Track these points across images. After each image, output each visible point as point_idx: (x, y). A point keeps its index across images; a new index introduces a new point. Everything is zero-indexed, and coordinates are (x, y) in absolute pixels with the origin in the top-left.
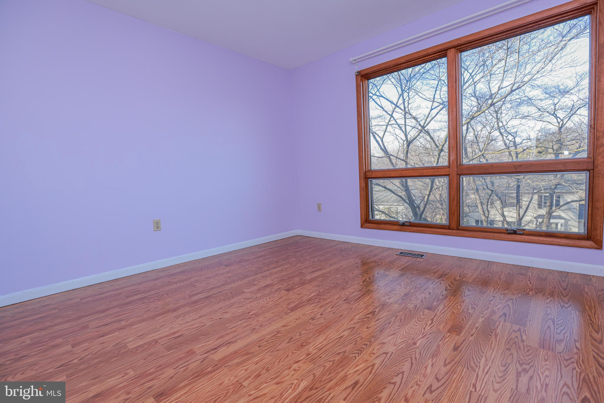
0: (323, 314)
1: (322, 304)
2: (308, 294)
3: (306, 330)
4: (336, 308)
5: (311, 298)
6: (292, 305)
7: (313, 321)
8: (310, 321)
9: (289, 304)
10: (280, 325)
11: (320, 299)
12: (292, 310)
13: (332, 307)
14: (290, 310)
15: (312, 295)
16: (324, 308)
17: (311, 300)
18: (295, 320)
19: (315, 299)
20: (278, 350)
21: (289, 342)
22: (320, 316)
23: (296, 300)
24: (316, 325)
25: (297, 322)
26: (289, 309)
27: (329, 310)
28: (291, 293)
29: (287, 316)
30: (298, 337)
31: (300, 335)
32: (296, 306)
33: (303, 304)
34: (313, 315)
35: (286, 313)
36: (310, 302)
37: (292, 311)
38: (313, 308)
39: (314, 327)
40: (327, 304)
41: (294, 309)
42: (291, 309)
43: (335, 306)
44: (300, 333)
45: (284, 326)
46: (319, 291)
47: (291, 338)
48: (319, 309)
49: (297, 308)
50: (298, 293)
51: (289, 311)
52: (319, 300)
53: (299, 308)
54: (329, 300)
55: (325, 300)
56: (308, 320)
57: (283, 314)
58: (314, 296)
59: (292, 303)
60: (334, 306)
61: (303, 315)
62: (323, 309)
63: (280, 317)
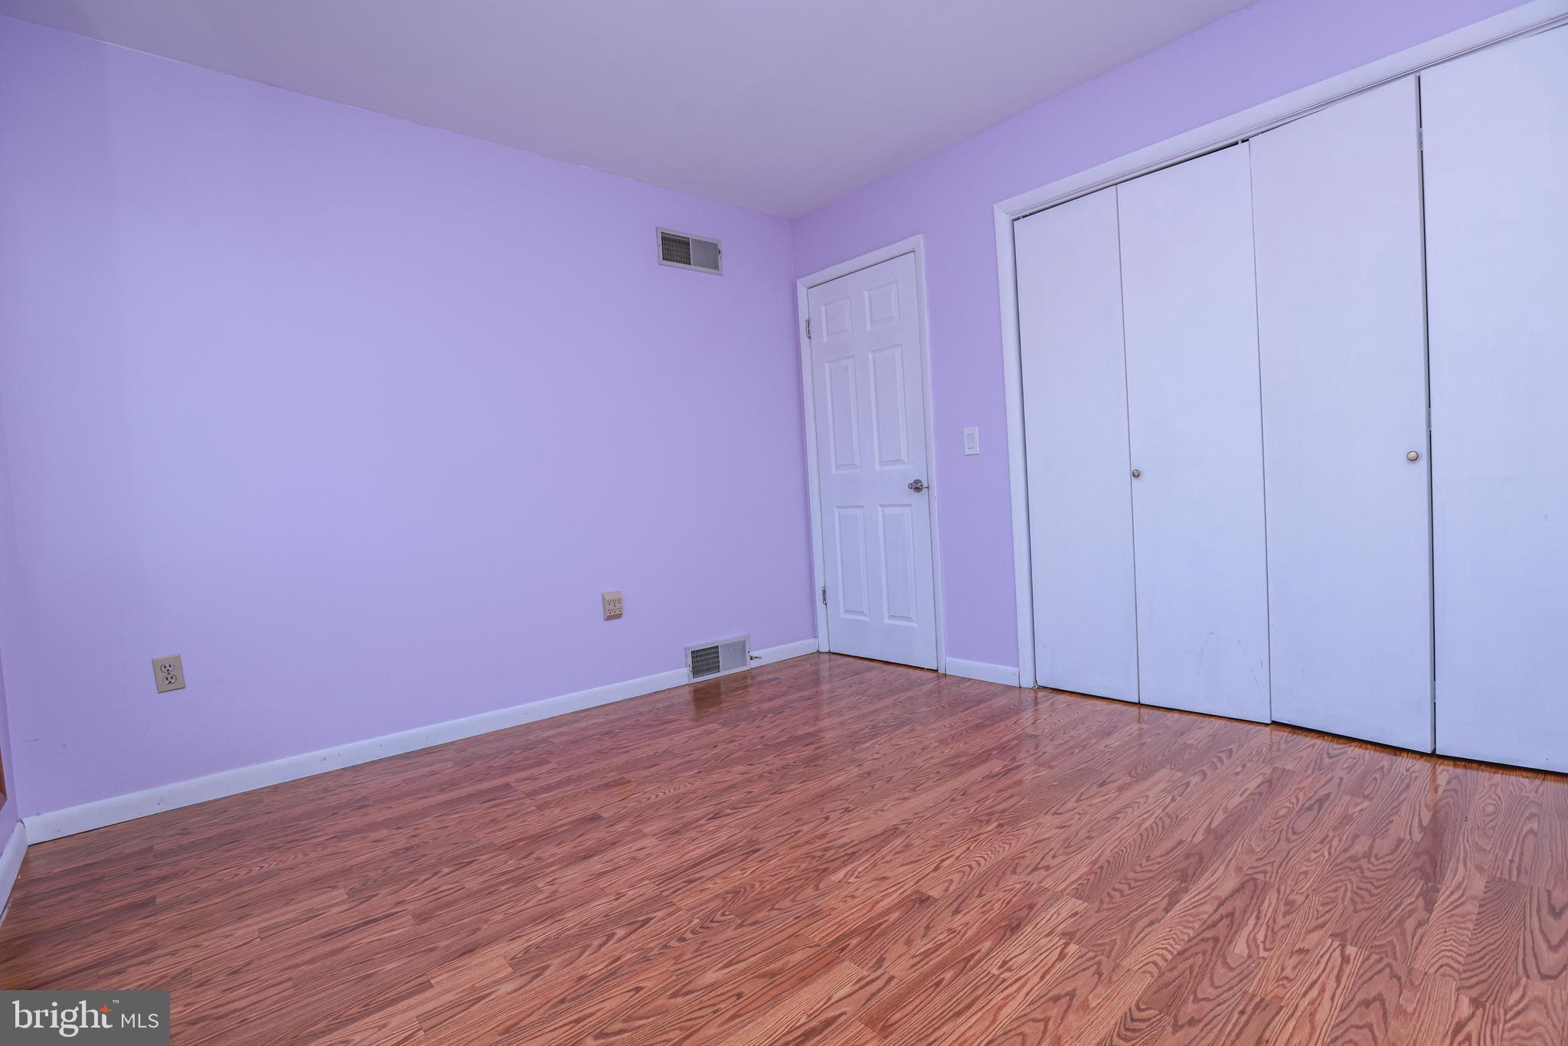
0: (824, 820)
1: (820, 843)
2: (852, 880)
3: (863, 792)
4: (788, 832)
5: (844, 864)
6: (898, 842)
7: (847, 806)
8: (852, 807)
9: (908, 846)
10: (914, 800)
11: (820, 857)
12: (893, 832)
13: (796, 833)
14: (899, 831)
15: (840, 875)
16: (816, 833)
17: (846, 858)
18: (885, 808)
19: (836, 859)
20: (907, 769)
21: (891, 778)
22: (832, 814)
23: (887, 858)
24: (842, 800)
25: (880, 805)
26: (903, 832)
27: (806, 828)
28: (909, 887)
29: (904, 818)
30: (877, 783)
31: (874, 785)
32: (887, 841)
33: (869, 845)
34: (847, 817)
35: (910, 823)
36: (849, 851)
37: (895, 828)
38: (843, 833)
39: (848, 797)
40: (807, 843)
41: (891, 832)
42: (897, 833)
43: (789, 836)
44: (873, 788)
45: (905, 798)
46: (817, 888)
47: (888, 781)
48: (829, 830)
49: (882, 834)
50: (885, 884)
51: (903, 827)
52: (823, 855)
53: (877, 836)
54: (799, 853)
55: (809, 855)
56: (856, 808)
57: (916, 821)
58: (836, 870)
59: (898, 849)
60: (792, 837)
61: (868, 818)
62: (821, 831)
63: (920, 815)
